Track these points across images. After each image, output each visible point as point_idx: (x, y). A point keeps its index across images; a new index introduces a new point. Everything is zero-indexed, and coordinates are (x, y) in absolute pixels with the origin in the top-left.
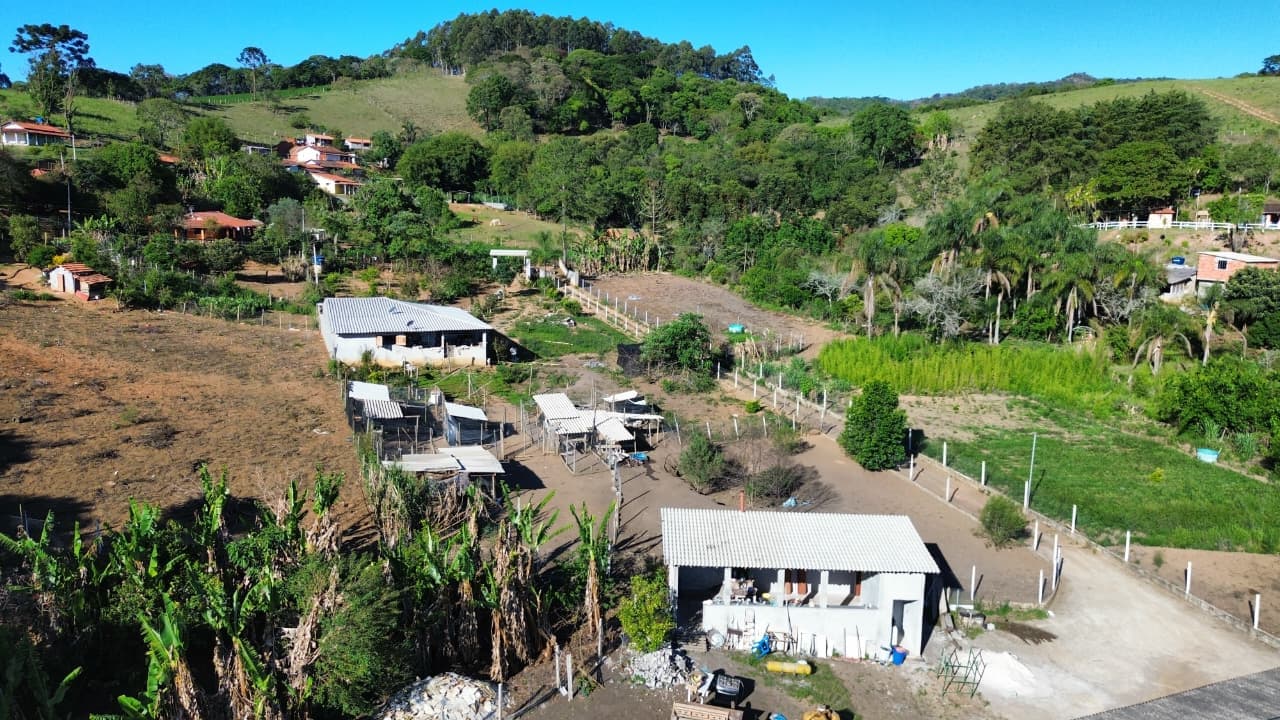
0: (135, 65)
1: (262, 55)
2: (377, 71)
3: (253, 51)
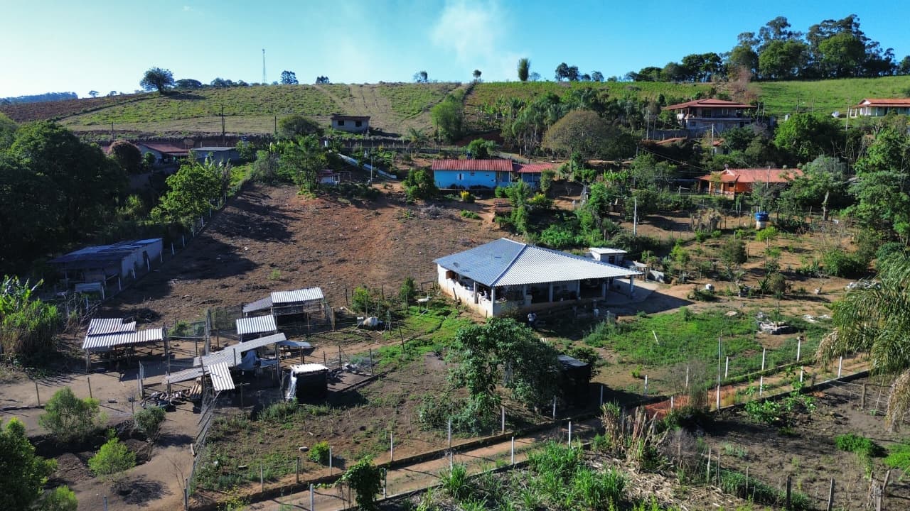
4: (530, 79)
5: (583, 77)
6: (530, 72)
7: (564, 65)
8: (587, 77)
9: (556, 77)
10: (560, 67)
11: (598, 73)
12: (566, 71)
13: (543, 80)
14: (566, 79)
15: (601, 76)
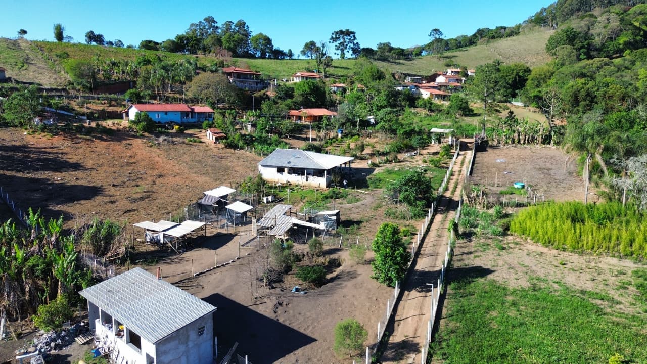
0: (378, 43)
1: (440, 32)
2: (514, 32)
3: (436, 31)
4: (65, 41)
5: (107, 43)
6: (65, 35)
7: (92, 32)
8: (111, 43)
9: (86, 41)
10: (89, 33)
11: (120, 41)
12: (93, 37)
13: (76, 42)
14: (94, 43)
15: (122, 44)
